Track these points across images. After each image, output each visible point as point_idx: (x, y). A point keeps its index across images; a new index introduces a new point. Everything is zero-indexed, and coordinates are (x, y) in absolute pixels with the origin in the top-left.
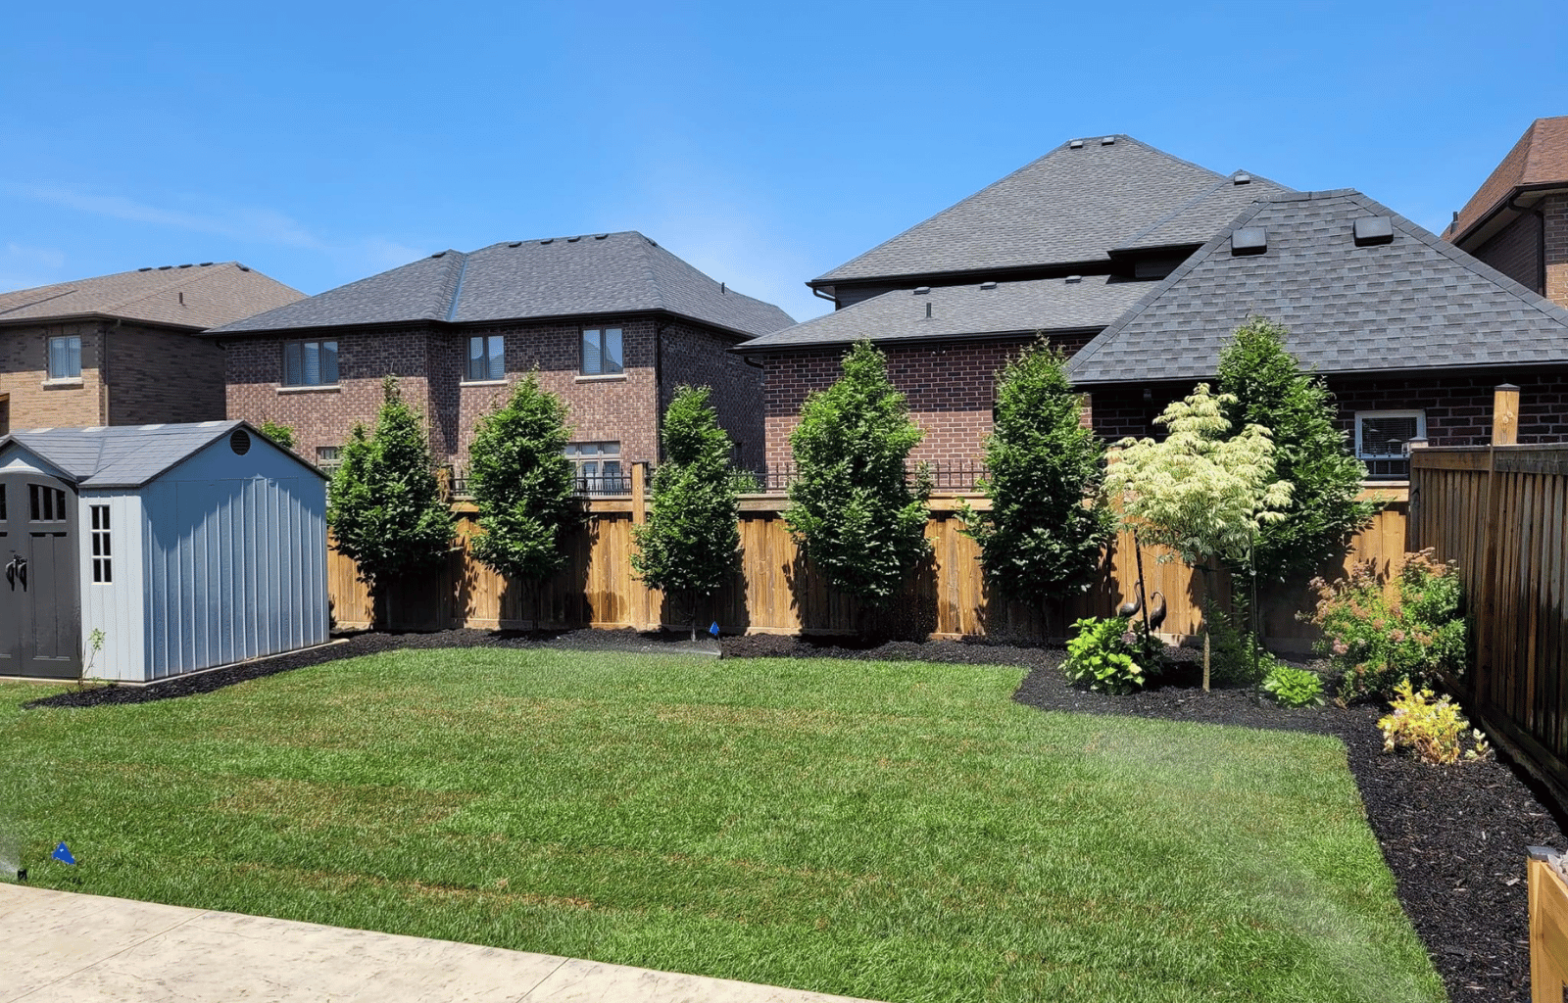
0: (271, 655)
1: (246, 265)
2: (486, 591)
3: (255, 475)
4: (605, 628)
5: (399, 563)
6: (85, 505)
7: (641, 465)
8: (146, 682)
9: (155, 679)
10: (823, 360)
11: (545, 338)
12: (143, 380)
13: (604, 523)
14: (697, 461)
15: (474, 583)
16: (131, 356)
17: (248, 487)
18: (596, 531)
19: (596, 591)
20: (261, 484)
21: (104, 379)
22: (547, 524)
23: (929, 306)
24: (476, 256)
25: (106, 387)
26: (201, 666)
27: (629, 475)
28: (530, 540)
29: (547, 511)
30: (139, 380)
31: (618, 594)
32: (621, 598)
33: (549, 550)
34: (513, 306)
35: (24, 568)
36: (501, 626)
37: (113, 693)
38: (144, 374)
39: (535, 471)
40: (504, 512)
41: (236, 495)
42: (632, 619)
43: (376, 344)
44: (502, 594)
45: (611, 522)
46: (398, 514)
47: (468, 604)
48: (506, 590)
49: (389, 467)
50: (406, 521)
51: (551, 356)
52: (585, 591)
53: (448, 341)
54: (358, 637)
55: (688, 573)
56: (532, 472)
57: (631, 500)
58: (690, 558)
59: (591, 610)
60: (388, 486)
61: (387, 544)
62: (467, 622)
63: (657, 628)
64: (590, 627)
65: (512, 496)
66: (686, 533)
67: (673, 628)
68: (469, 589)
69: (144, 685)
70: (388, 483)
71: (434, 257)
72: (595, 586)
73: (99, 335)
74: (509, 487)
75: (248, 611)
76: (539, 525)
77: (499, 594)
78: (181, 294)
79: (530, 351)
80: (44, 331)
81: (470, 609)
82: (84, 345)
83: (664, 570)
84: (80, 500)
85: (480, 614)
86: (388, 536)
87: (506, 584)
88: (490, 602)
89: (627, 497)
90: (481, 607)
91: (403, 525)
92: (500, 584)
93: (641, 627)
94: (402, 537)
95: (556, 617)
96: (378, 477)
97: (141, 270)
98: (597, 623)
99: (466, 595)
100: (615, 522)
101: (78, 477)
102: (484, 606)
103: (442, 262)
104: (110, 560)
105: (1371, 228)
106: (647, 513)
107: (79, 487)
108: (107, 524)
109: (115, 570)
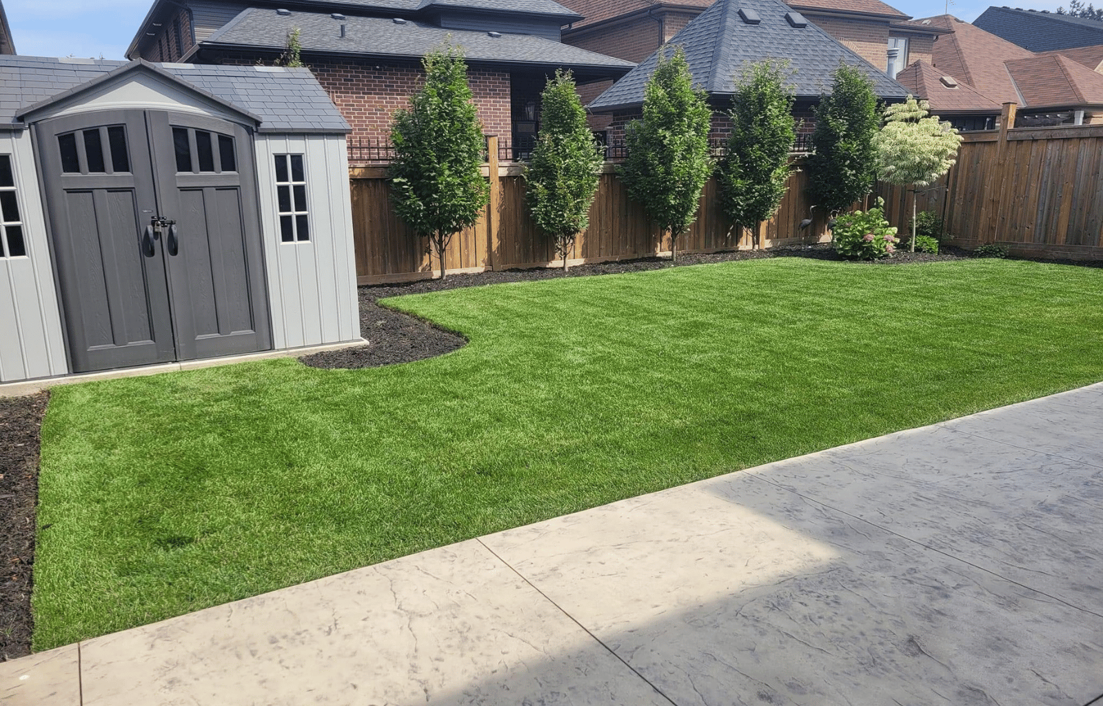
6: (266, 151)
23: (344, 28)
35: (171, 230)
84: (258, 145)
104: (305, 216)
105: (798, 18)
106: (500, 177)
107: (257, 132)
108: (299, 175)
109: (315, 226)
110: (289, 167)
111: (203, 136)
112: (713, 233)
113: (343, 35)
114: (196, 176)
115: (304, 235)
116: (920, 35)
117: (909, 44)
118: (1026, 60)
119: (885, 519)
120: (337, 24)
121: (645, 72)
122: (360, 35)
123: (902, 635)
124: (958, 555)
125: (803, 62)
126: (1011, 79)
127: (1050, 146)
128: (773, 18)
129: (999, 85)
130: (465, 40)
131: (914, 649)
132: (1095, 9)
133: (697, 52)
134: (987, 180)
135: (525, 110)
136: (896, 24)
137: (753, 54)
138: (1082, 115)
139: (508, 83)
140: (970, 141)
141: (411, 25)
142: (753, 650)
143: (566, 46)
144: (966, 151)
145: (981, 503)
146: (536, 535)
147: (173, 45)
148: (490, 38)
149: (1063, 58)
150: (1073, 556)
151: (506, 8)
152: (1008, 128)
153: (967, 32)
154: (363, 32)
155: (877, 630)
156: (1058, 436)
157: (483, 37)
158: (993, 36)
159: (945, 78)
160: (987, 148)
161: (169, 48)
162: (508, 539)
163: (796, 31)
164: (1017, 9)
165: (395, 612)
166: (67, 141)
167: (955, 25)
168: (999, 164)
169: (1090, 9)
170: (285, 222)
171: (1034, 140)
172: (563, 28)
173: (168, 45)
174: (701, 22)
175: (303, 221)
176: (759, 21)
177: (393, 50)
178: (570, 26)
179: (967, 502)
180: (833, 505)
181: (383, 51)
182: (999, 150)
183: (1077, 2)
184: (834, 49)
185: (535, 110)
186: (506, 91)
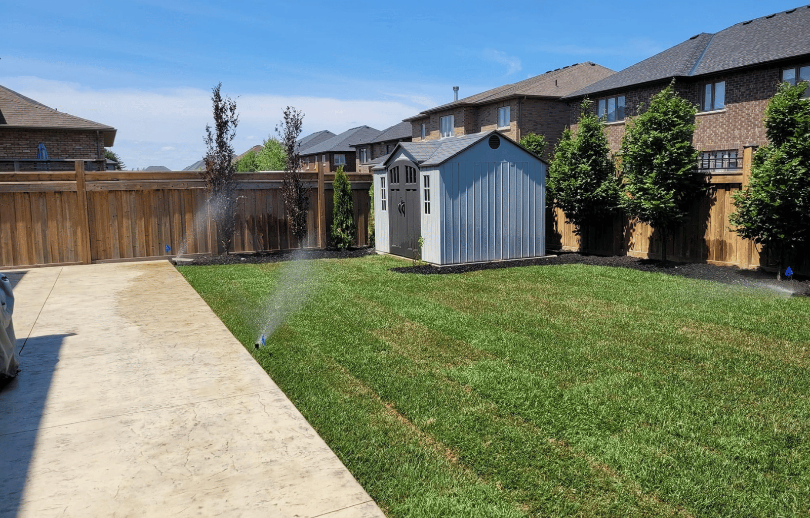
0: (509, 259)
1: (594, 63)
2: (641, 234)
3: (503, 160)
4: (716, 264)
5: (586, 213)
6: (422, 174)
7: (751, 148)
8: (441, 265)
9: (446, 264)
11: (754, 79)
12: (537, 125)
13: (720, 192)
14: (789, 141)
15: (634, 227)
16: (531, 114)
17: (498, 167)
18: (714, 196)
19: (712, 238)
20: (505, 165)
21: (519, 126)
22: (668, 190)
24: (719, 34)
25: (519, 130)
26: (471, 261)
27: (742, 157)
28: (655, 200)
29: (671, 181)
30: (534, 125)
31: (728, 242)
32: (730, 245)
33: (672, 208)
34: (734, 61)
35: (404, 205)
36: (649, 257)
37: (428, 269)
38: (537, 123)
39: (663, 153)
40: (642, 182)
41: (491, 172)
42: (738, 260)
43: (645, 95)
44: (651, 236)
45: (726, 190)
46: (584, 183)
47: (630, 240)
48: (653, 234)
49: (580, 156)
50: (588, 188)
51: (757, 91)
52: (705, 237)
53: (689, 88)
54: (563, 255)
55: (773, 228)
56: (660, 154)
57: (741, 174)
58: (775, 217)
59: (708, 251)
60: (579, 167)
61: (578, 201)
62: (628, 251)
63: (756, 268)
64: (706, 262)
65: (646, 171)
66: (773, 198)
67: (768, 269)
68: (631, 231)
69: (440, 266)
70: (580, 165)
71: (691, 39)
72: (712, 235)
73: (517, 105)
74: (644, 165)
75: (497, 234)
76: (663, 191)
77: (649, 236)
78: (556, 81)
79: (743, 89)
80: (497, 105)
81: (632, 243)
82: (511, 110)
83: (753, 224)
84: (421, 173)
85: (637, 248)
86: (579, 197)
87: (653, 230)
88: (643, 241)
89: (738, 171)
90: (638, 244)
91: (586, 190)
92: (650, 230)
93: (744, 266)
94: (586, 198)
95: (684, 254)
96: (574, 161)
97: (547, 73)
98: (712, 261)
99: (629, 235)
100: (729, 190)
101: (419, 161)
102: (640, 243)
103: (696, 41)
104: (430, 203)
107: (421, 168)
108: (429, 185)
109: (431, 209)
114: (409, 185)
166: (392, 172)
170: (426, 204)
175: (429, 206)
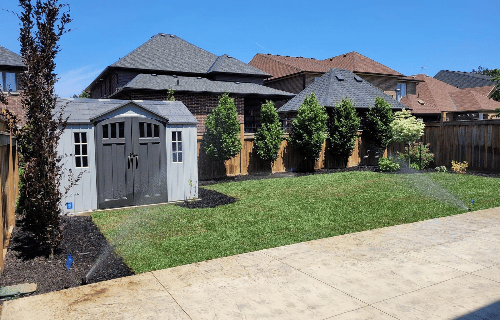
4: (231, 176)
6: (169, 131)
10: (154, 95)
19: (227, 164)
23: (178, 81)
31: (234, 165)
35: (136, 158)
59: (226, 171)
63: (247, 174)
69: (198, 200)
84: (167, 129)
93: (243, 174)
98: (228, 175)
101: (167, 119)
104: (181, 153)
105: (359, 78)
106: (244, 139)
107: (167, 124)
108: (180, 139)
109: (184, 157)
110: (177, 136)
111: (149, 125)
112: (328, 161)
113: (178, 84)
114: (146, 139)
115: (180, 160)
116: (411, 83)
117: (406, 86)
118: (457, 92)
119: (388, 246)
120: (176, 80)
121: (299, 98)
122: (184, 84)
123: (389, 270)
124: (410, 254)
125: (361, 95)
126: (452, 100)
127: (461, 128)
128: (349, 79)
129: (446, 102)
130: (225, 85)
131: (393, 273)
132: (489, 70)
133: (320, 91)
134: (437, 141)
135: (249, 112)
136: (400, 78)
137: (341, 92)
138: (482, 115)
139: (243, 102)
140: (429, 126)
141: (205, 80)
142: (346, 273)
143: (266, 87)
144: (428, 130)
145: (419, 243)
146: (277, 250)
147: (108, 87)
148: (235, 84)
149: (472, 91)
150: (445, 255)
151: (242, 73)
152: (444, 121)
153: (431, 81)
154: (186, 82)
155: (383, 269)
156: (450, 227)
157: (233, 84)
158: (442, 82)
159: (419, 101)
160: (436, 129)
161: (105, 88)
162: (269, 251)
163: (358, 83)
164: (453, 71)
165: (239, 266)
166: (105, 127)
167: (426, 78)
168: (442, 135)
169: (487, 70)
170: (174, 155)
171: (454, 126)
172: (264, 80)
173: (105, 87)
174: (321, 80)
175: (180, 155)
176: (344, 80)
177: (198, 89)
178: (267, 79)
179: (415, 243)
180: (372, 243)
181: (194, 90)
182: (441, 129)
183: (481, 67)
184: (374, 90)
185: (253, 112)
186: (242, 105)
